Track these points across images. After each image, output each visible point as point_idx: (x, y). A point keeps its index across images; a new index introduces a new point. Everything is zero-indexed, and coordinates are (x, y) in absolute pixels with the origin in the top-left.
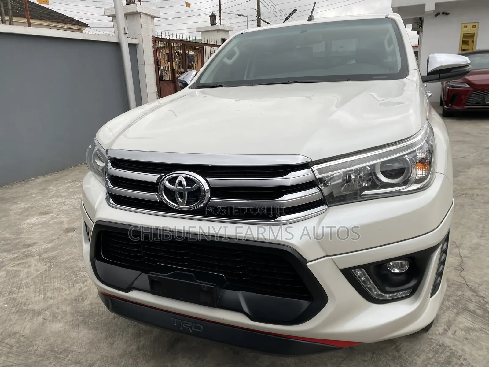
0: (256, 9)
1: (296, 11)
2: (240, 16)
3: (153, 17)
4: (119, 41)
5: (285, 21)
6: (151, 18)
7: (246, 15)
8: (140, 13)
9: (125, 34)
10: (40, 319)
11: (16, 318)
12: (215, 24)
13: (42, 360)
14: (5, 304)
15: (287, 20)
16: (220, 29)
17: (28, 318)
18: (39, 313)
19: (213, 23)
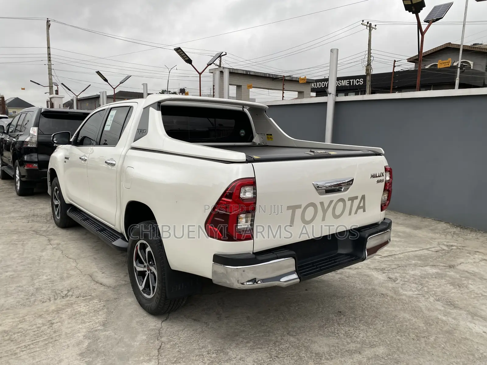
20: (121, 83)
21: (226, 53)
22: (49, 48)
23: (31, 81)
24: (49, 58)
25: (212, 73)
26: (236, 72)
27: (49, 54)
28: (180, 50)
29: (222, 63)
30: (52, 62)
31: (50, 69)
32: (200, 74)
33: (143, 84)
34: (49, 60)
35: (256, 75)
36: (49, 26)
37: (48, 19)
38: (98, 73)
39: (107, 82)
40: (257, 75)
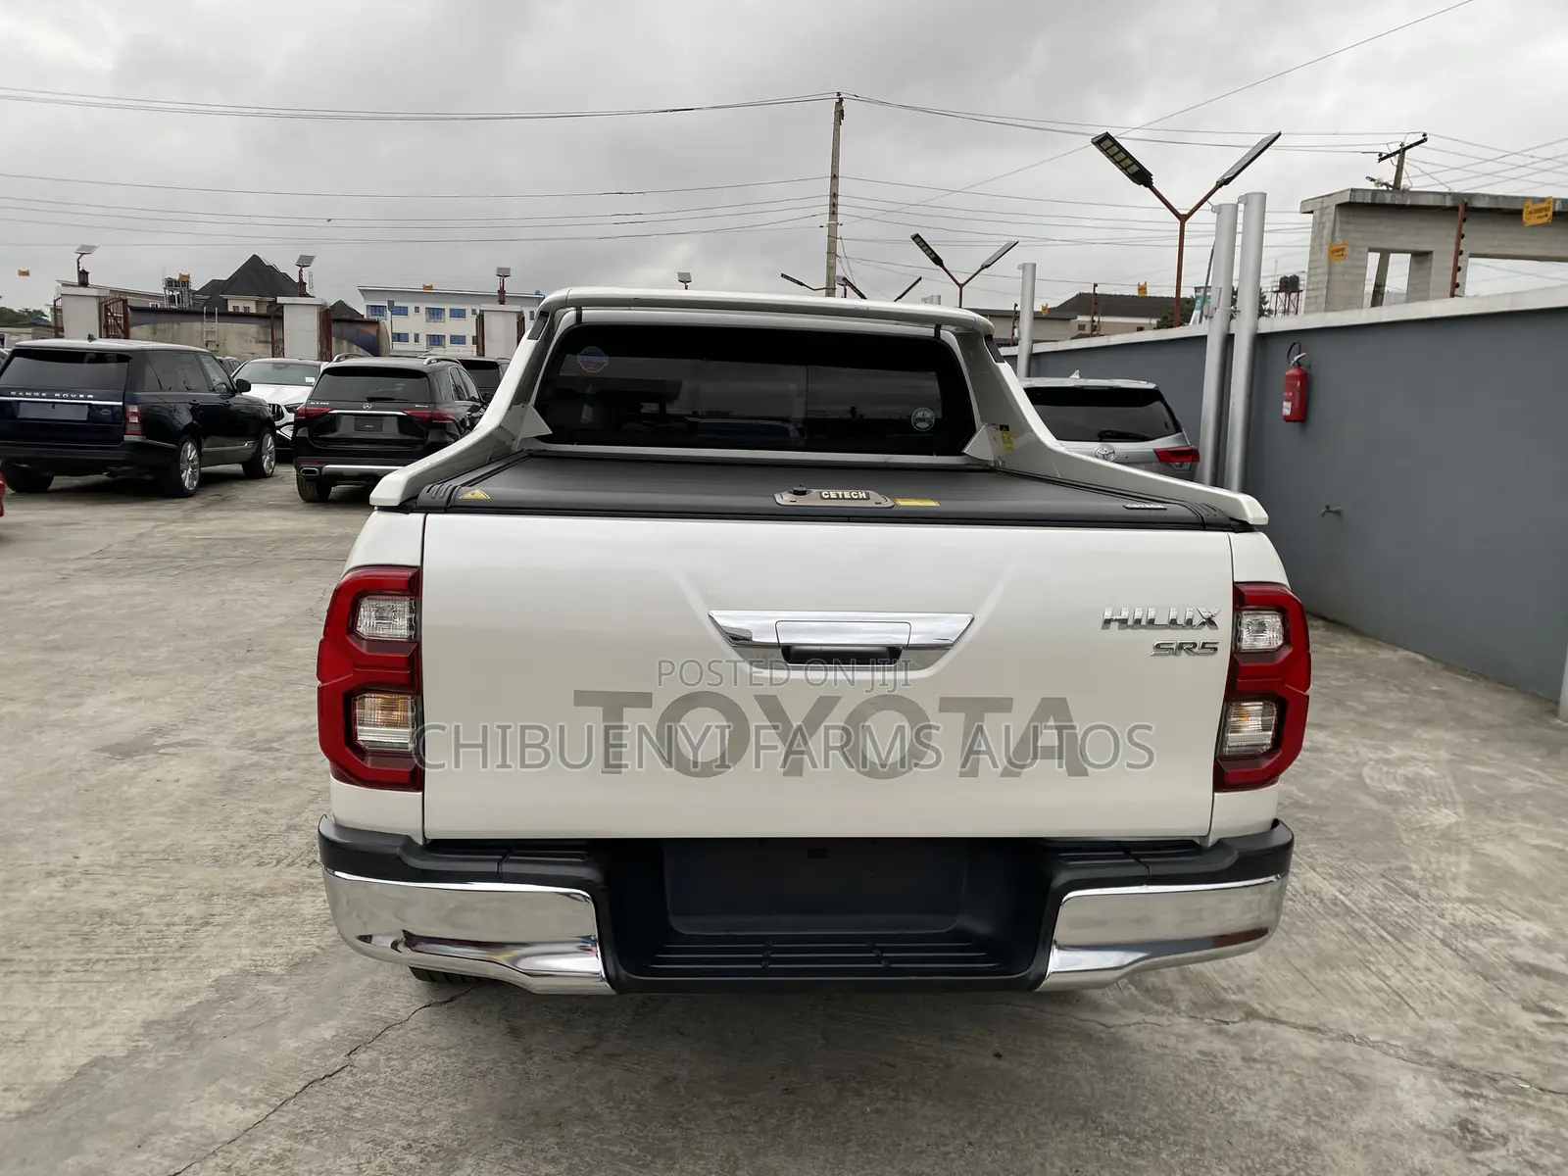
20: (983, 268)
21: (1424, 135)
22: (835, 177)
23: (783, 275)
24: (834, 205)
25: (1312, 212)
26: (1408, 202)
27: (834, 195)
28: (1108, 143)
29: (1404, 174)
30: (840, 219)
31: (833, 238)
32: (1183, 219)
33: (1023, 267)
34: (833, 214)
35: (1501, 206)
36: (840, 114)
37: (839, 94)
38: (917, 238)
39: (942, 265)
40: (1506, 207)
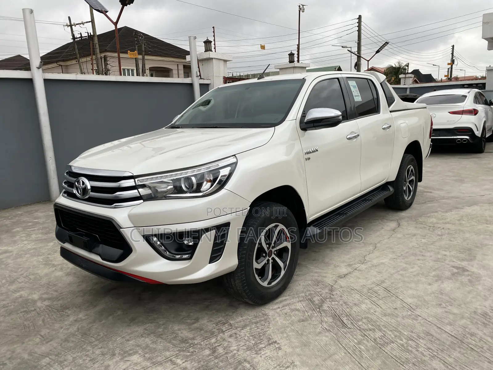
0: (357, 41)
1: (388, 43)
2: (344, 47)
3: (225, 61)
4: (192, 82)
5: (376, 53)
6: (223, 61)
7: (350, 47)
8: (213, 58)
9: (197, 76)
10: (54, 269)
11: (42, 267)
12: (293, 62)
13: (40, 288)
14: (42, 259)
15: (378, 53)
16: (295, 66)
17: (48, 268)
18: (55, 266)
19: (291, 61)
